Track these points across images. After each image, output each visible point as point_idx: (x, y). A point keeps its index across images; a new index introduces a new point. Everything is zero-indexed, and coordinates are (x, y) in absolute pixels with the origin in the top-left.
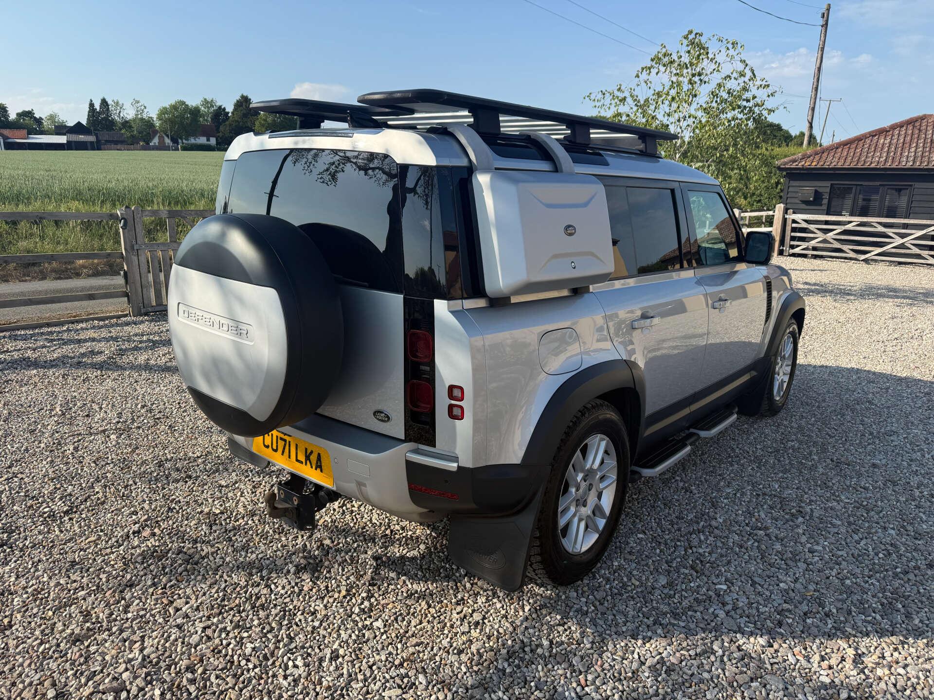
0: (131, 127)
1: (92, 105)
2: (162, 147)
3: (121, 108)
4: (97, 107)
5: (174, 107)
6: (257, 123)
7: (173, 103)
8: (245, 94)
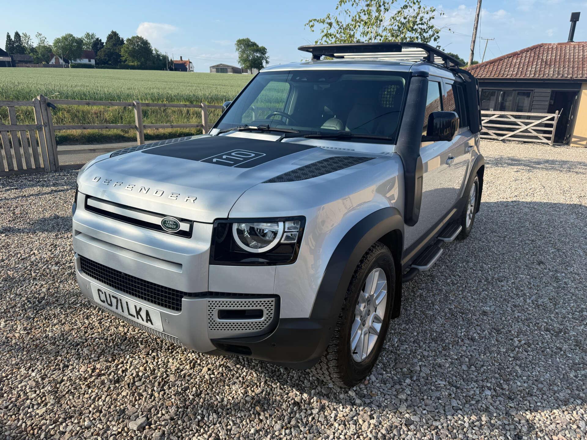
0: (36, 52)
1: (8, 36)
2: (58, 65)
3: (29, 39)
4: (13, 38)
5: (65, 38)
6: (122, 50)
7: (64, 35)
8: (114, 31)
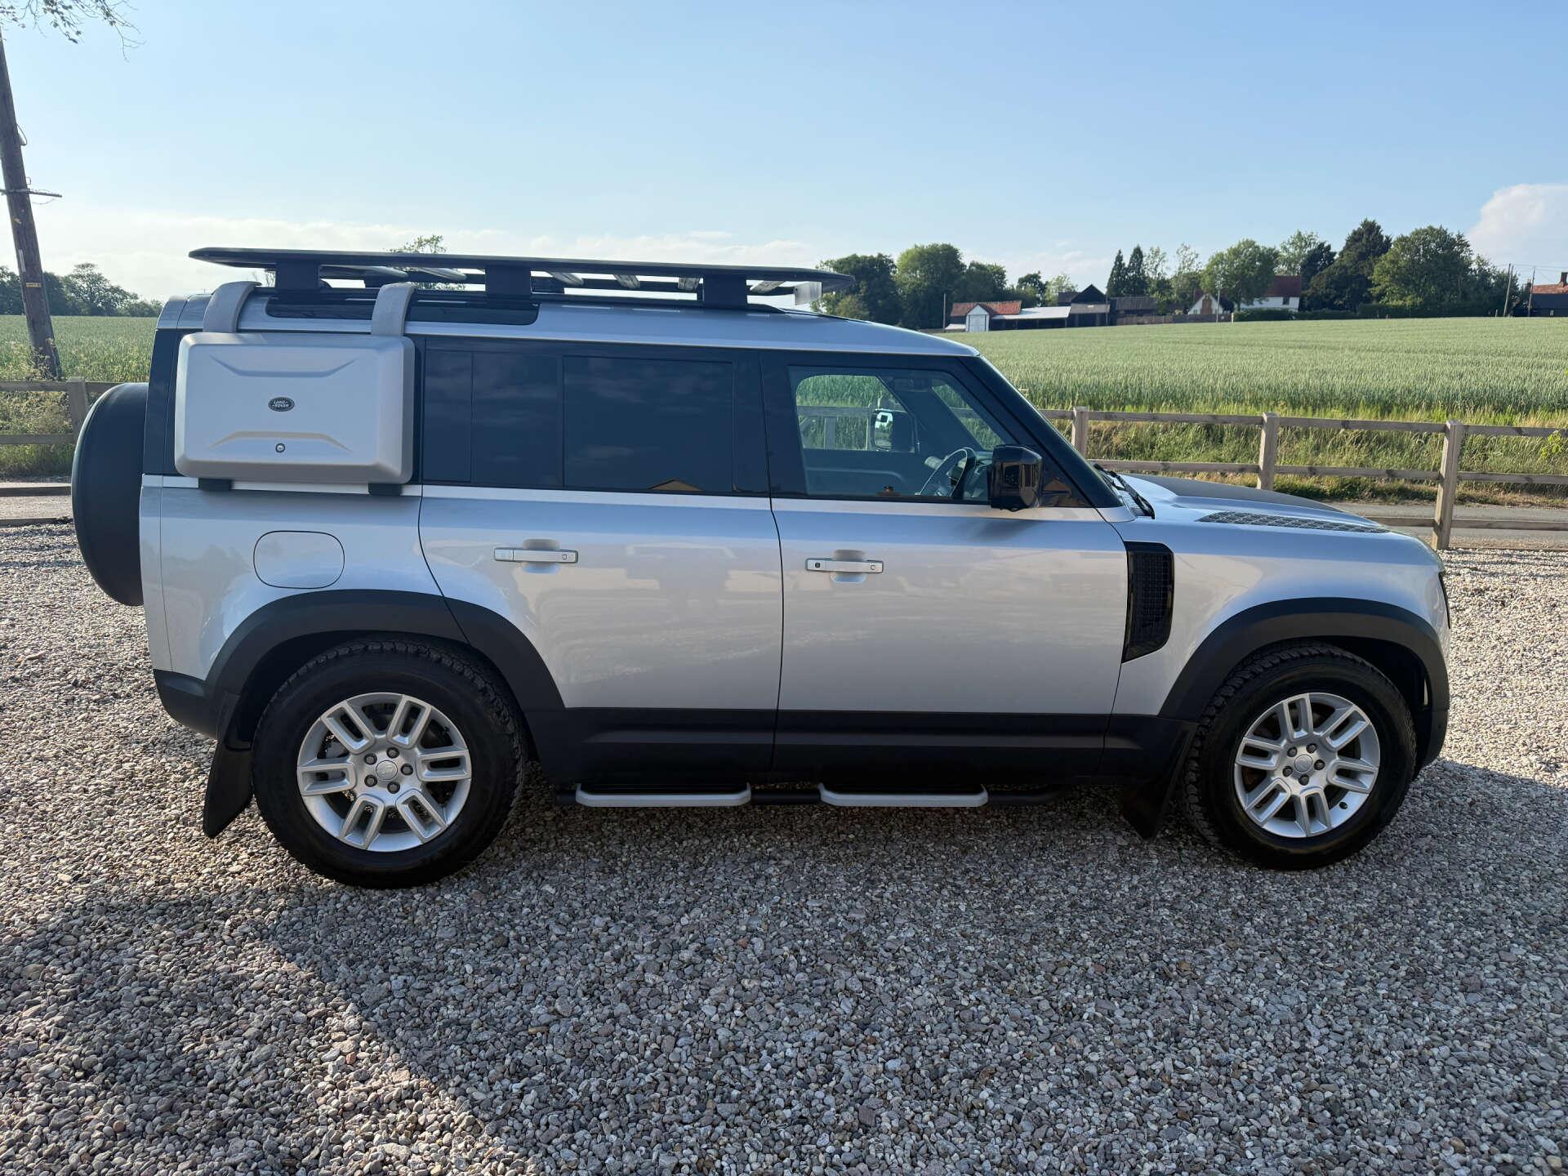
0: (1169, 287)
1: (1119, 258)
3: (1160, 260)
4: (1126, 261)
5: (1236, 253)
8: (1370, 219)
